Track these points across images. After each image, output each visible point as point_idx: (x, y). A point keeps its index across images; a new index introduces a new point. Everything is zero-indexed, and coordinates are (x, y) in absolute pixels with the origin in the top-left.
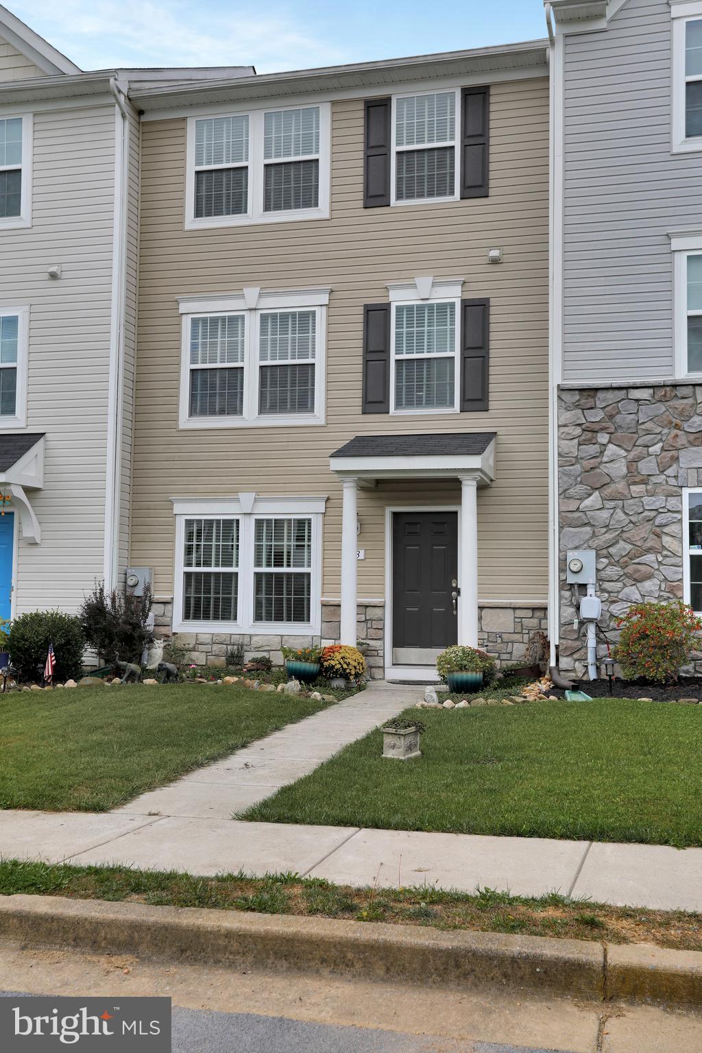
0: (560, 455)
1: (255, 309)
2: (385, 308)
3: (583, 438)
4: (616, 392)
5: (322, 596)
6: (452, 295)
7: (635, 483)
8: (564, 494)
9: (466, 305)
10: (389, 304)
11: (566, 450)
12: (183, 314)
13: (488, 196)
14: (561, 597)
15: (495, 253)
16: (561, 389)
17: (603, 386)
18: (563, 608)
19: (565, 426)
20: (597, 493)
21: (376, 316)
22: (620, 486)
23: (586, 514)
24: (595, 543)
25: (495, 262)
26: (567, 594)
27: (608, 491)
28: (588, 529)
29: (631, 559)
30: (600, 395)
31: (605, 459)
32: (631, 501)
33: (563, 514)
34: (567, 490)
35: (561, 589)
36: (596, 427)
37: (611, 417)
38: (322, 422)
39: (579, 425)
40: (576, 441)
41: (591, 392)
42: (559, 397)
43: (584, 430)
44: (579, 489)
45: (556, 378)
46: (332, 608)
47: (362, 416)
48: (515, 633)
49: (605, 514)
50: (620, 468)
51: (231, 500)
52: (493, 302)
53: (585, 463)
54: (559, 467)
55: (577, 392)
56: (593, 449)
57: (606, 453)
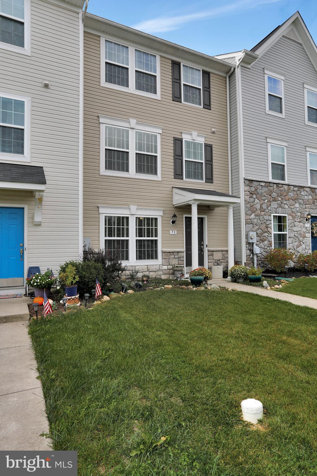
0: (245, 201)
1: (133, 129)
2: (181, 140)
3: (250, 196)
4: (257, 182)
5: (162, 249)
6: (201, 140)
7: (262, 211)
8: (246, 214)
9: (206, 145)
10: (182, 139)
11: (247, 199)
12: (101, 123)
13: (210, 110)
14: (246, 247)
15: (213, 130)
16: (245, 179)
17: (255, 180)
18: (247, 250)
19: (246, 191)
20: (253, 214)
21: (178, 142)
22: (259, 212)
23: (251, 220)
24: (253, 230)
25: (214, 133)
26: (248, 246)
27: (256, 213)
28: (252, 225)
29: (262, 235)
30: (254, 183)
31: (256, 203)
32: (261, 217)
33: (246, 220)
34: (247, 212)
35: (246, 244)
36: (253, 193)
37: (256, 190)
38: (160, 179)
39: (249, 191)
40: (249, 196)
41: (251, 181)
42: (244, 182)
43: (250, 193)
44: (249, 212)
45: (243, 175)
46: (166, 253)
47: (174, 179)
48: (222, 259)
49: (255, 220)
50: (258, 206)
51: (125, 208)
52: (213, 146)
53: (251, 204)
54: (245, 204)
55: (248, 181)
56: (252, 200)
57: (255, 201)
